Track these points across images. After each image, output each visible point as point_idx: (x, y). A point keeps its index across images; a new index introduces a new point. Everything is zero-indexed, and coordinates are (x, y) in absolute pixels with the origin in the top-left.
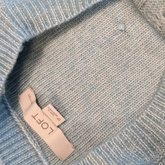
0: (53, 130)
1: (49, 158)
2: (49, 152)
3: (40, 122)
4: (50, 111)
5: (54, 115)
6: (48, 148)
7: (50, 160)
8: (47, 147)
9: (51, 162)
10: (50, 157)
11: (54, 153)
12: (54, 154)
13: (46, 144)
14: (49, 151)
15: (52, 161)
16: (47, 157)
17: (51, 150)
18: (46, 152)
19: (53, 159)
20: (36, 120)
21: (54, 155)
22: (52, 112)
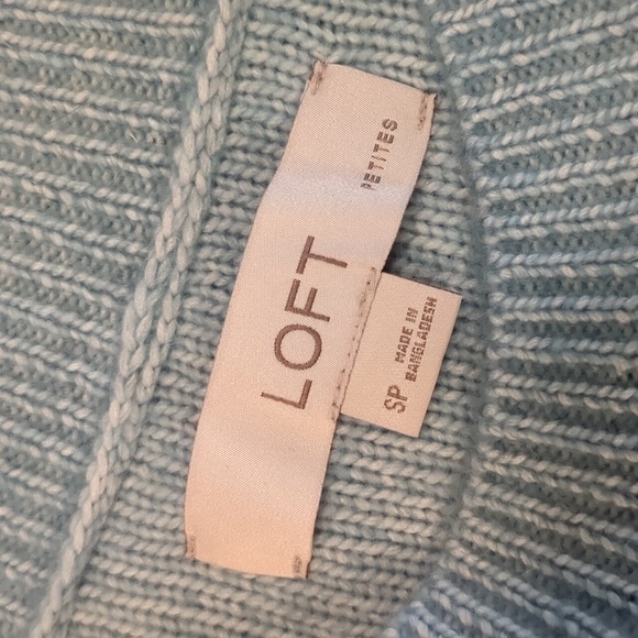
0: (301, 405)
1: (143, 471)
2: (170, 450)
3: (302, 307)
4: (414, 327)
5: (407, 359)
6: (188, 429)
7: (139, 486)
8: (185, 422)
9: (133, 498)
10: (151, 468)
11: (185, 478)
12: (179, 483)
13: (197, 403)
14: (174, 445)
15: (140, 494)
16: (140, 462)
17: (187, 450)
18: (161, 434)
19: (151, 498)
20: (298, 277)
21: (174, 488)
22: (415, 339)
